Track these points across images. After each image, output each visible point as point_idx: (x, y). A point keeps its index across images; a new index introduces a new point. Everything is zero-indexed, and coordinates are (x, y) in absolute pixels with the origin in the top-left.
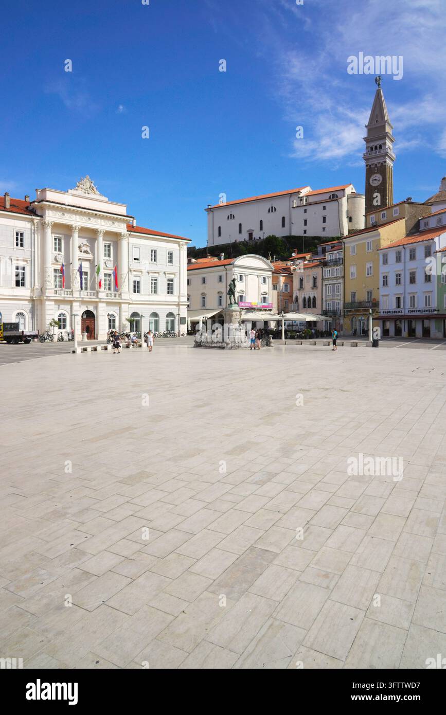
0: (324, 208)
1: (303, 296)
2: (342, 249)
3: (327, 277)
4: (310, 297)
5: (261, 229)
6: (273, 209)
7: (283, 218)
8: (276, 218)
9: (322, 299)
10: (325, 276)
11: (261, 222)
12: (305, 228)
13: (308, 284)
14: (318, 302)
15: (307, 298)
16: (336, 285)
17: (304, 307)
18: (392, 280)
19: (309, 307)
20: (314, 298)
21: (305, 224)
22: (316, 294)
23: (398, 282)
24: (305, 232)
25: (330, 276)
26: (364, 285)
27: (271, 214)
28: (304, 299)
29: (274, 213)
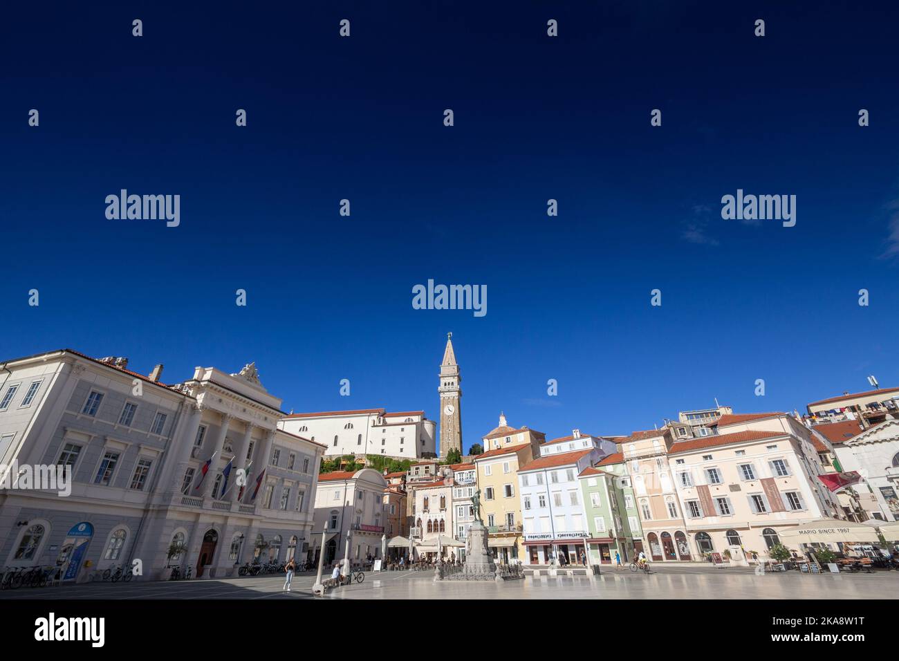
0: (403, 430)
1: (428, 519)
2: (474, 469)
3: (458, 498)
4: (436, 521)
5: (335, 444)
6: (349, 426)
7: (360, 436)
8: (352, 435)
9: (453, 522)
10: (456, 495)
11: (336, 437)
12: (383, 447)
13: (434, 505)
14: (448, 526)
15: (433, 521)
16: (469, 506)
17: (429, 530)
18: (535, 502)
19: (436, 530)
20: (442, 520)
21: (383, 444)
22: (445, 516)
23: (542, 504)
24: (383, 451)
25: (462, 497)
26: (503, 507)
27: (347, 430)
28: (430, 521)
29: (350, 430)
